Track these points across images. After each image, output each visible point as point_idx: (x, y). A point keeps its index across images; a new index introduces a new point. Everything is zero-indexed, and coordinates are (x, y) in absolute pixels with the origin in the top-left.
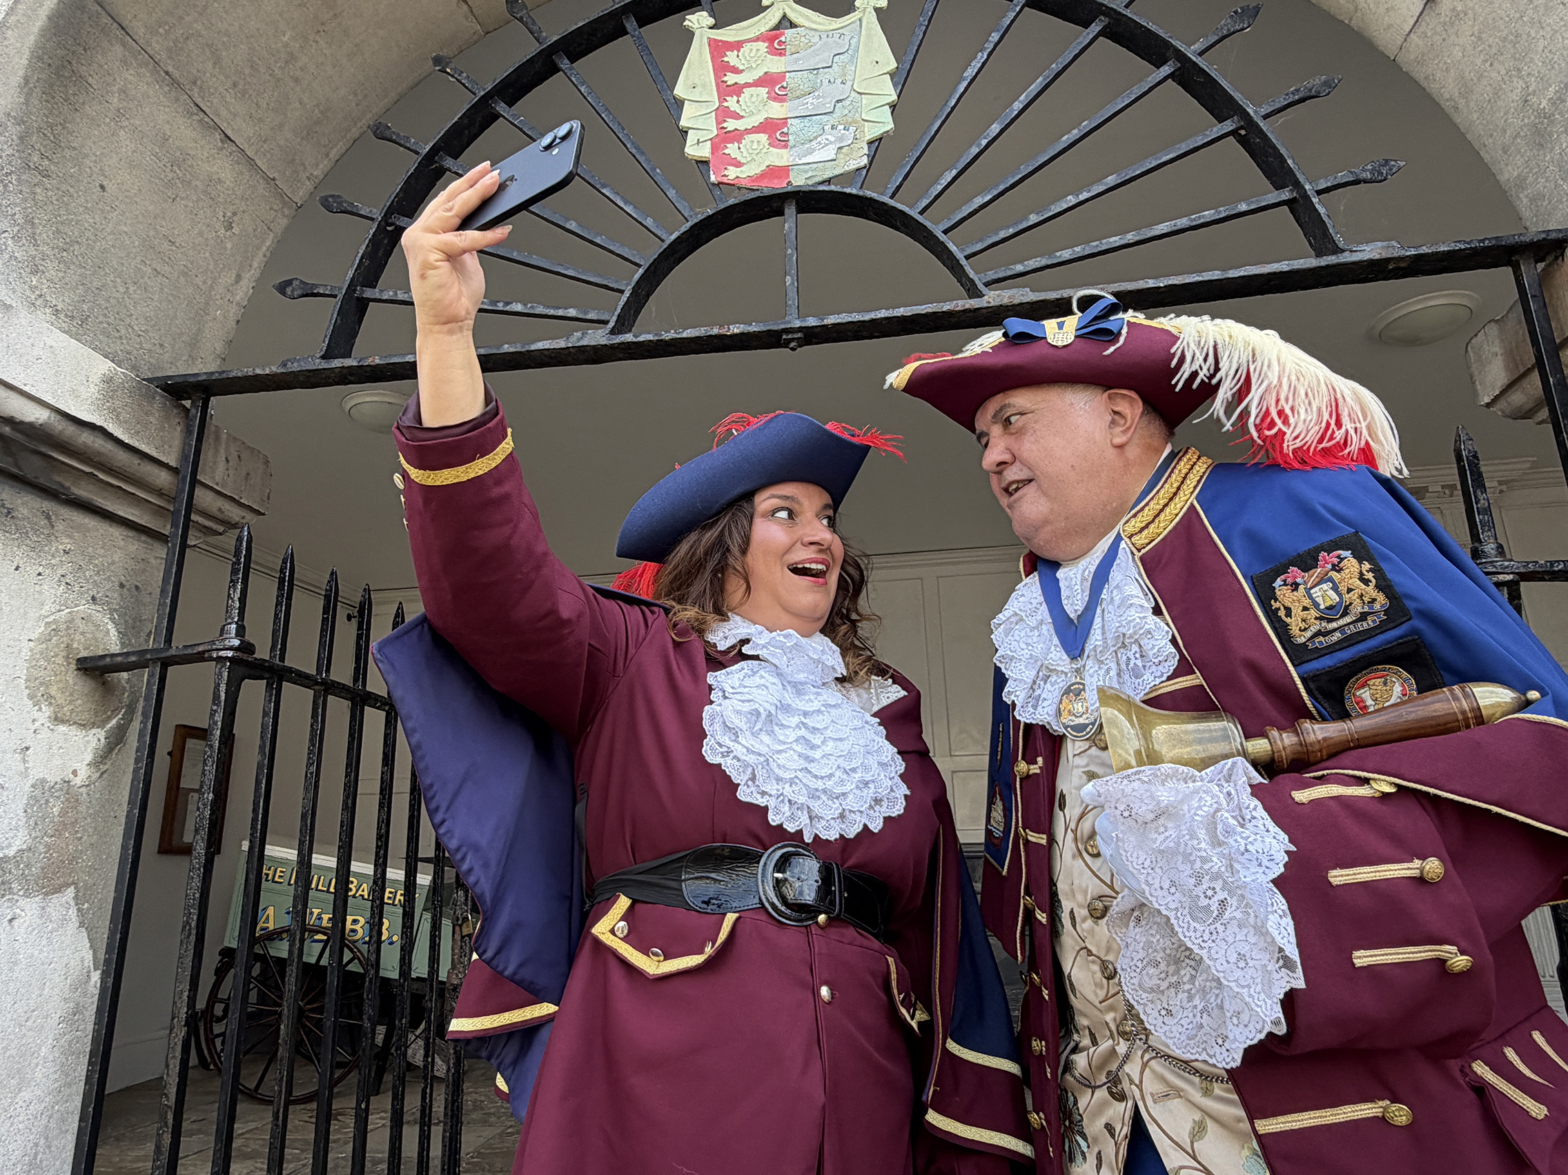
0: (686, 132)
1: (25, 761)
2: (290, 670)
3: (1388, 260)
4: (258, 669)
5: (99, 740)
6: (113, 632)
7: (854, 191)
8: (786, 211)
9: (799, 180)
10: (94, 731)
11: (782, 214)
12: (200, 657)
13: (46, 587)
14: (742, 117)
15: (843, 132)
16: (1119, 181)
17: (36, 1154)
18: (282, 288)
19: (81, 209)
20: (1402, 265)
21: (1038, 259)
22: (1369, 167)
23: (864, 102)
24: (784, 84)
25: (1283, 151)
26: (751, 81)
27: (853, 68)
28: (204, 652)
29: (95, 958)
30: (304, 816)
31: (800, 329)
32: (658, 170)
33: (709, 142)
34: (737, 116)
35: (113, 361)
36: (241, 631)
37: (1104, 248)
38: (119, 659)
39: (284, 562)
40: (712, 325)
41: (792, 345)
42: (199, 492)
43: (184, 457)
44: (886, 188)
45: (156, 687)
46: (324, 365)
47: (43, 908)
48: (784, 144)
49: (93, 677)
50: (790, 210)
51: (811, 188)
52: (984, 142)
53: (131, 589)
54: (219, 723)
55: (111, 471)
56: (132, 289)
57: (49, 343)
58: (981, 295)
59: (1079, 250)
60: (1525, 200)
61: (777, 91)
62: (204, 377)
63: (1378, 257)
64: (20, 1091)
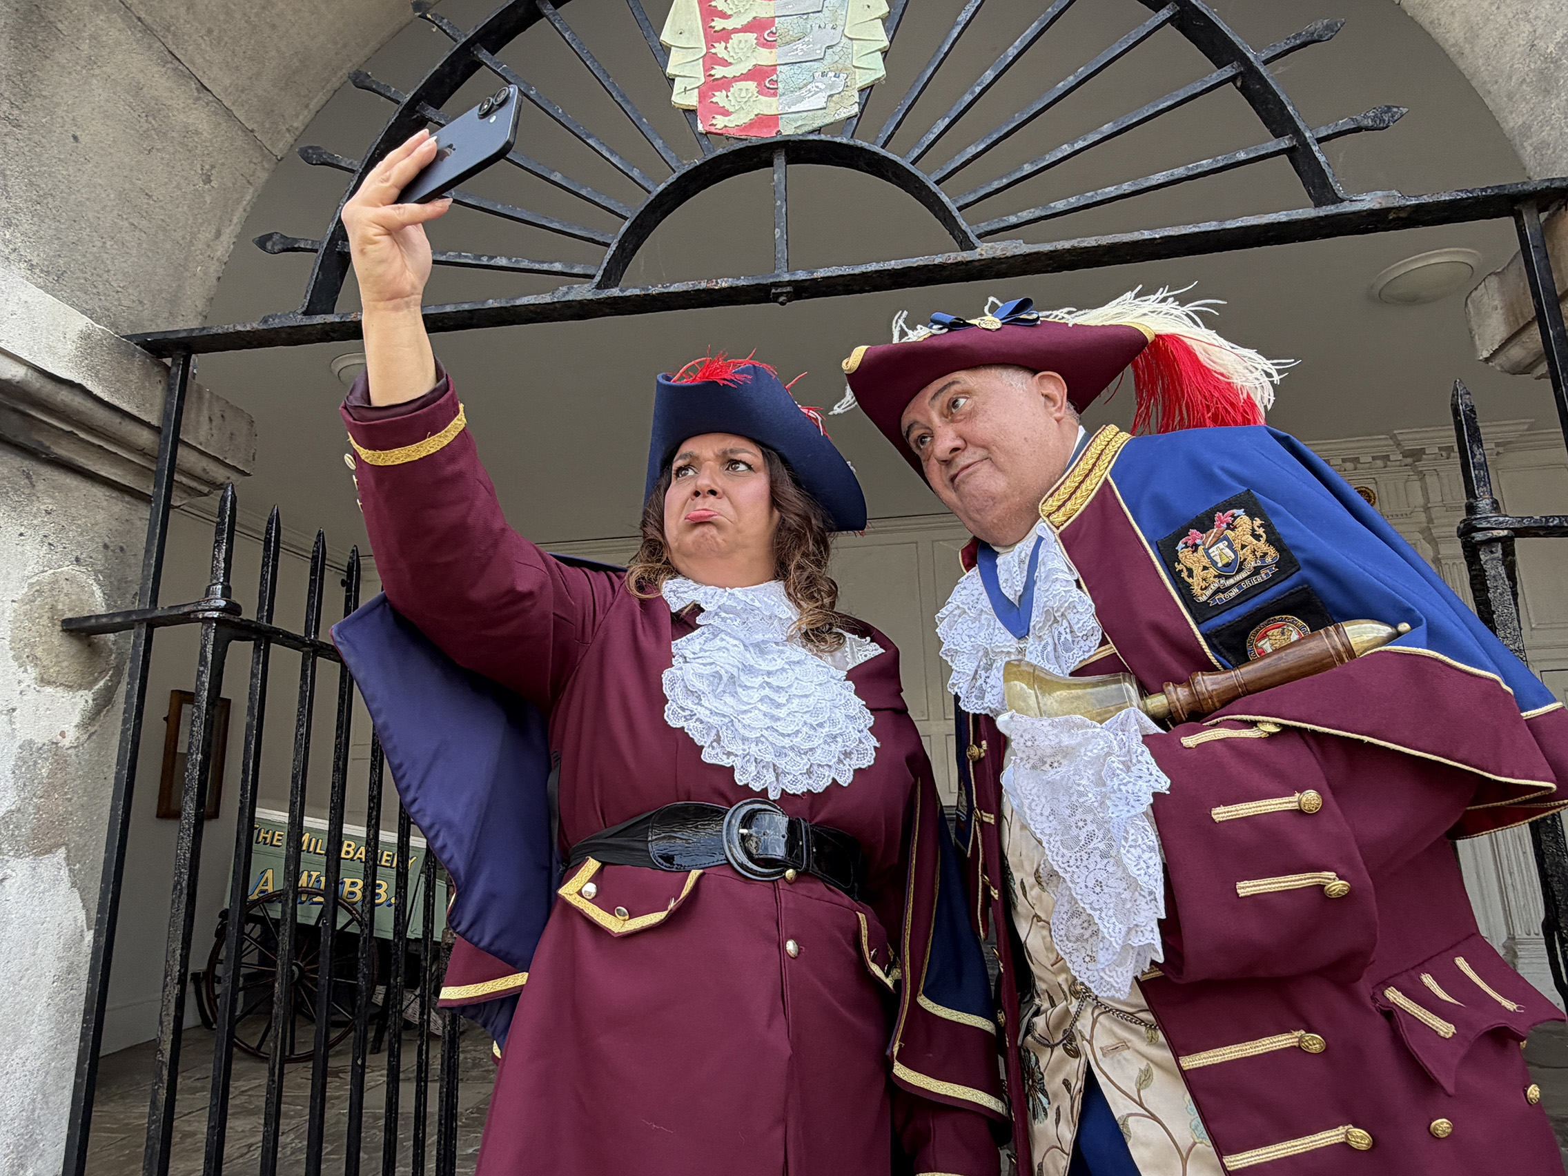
0: (673, 80)
1: (11, 722)
2: (277, 631)
3: (1389, 210)
4: (246, 631)
5: (87, 701)
6: (98, 593)
7: (845, 141)
8: (776, 161)
9: (788, 129)
10: (81, 692)
11: (770, 164)
12: (186, 618)
13: (28, 548)
14: (730, 64)
15: (833, 79)
16: (1115, 130)
17: (34, 1110)
18: (262, 243)
19: (54, 161)
20: (1403, 215)
21: (1032, 210)
22: (1371, 114)
23: (855, 48)
24: (774, 29)
25: (1283, 97)
26: (739, 27)
27: (844, 13)
28: (189, 613)
29: (88, 918)
30: (294, 777)
31: (789, 283)
32: (645, 120)
33: (697, 90)
34: (726, 63)
35: (91, 318)
36: (227, 592)
37: (1099, 198)
38: (104, 620)
39: (270, 522)
40: (700, 279)
41: (781, 299)
42: (181, 451)
43: (166, 415)
44: (877, 137)
45: (142, 649)
46: (307, 321)
47: (34, 869)
48: (773, 92)
49: (80, 639)
50: (779, 161)
51: (801, 138)
52: (978, 90)
53: (115, 551)
54: (207, 685)
55: (91, 430)
56: (109, 244)
57: (24, 297)
58: (973, 247)
59: (1074, 201)
60: (1529, 149)
61: (766, 36)
62: (184, 334)
63: (1377, 206)
64: (16, 1048)
